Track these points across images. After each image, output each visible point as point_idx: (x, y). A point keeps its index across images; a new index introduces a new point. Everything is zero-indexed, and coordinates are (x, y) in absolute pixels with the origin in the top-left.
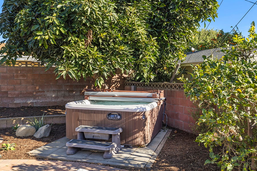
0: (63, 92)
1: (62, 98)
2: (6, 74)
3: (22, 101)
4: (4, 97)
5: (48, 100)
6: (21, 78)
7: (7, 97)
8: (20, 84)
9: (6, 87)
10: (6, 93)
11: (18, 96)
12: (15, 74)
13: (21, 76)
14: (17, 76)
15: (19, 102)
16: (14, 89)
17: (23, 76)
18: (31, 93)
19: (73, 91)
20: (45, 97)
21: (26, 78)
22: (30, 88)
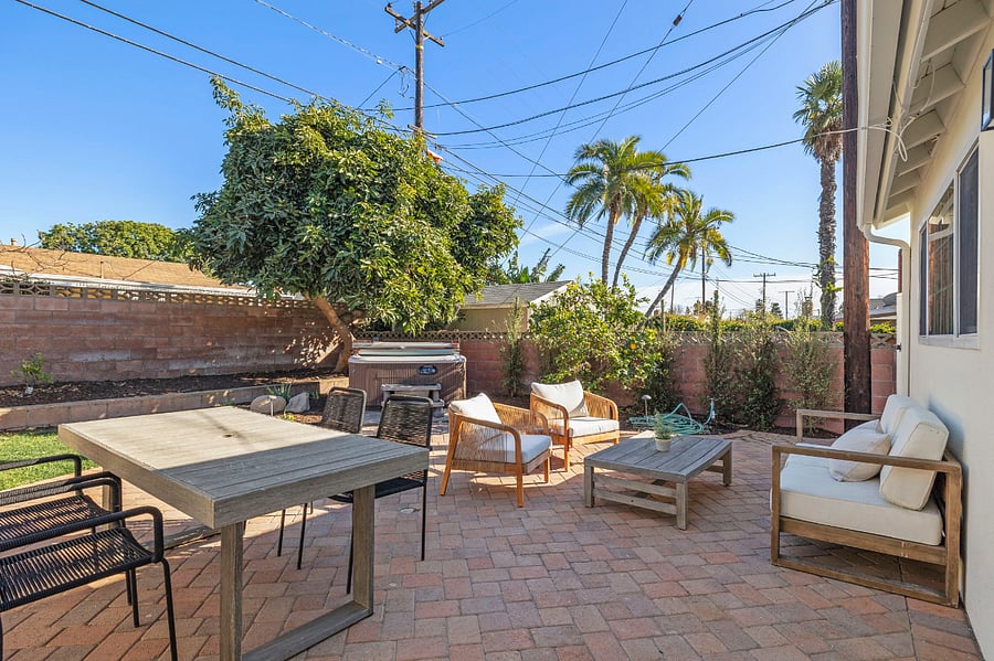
0: (256, 349)
1: (255, 360)
2: (155, 316)
3: (182, 367)
4: (149, 359)
5: (230, 364)
6: (183, 324)
7: (155, 359)
8: (182, 334)
9: (154, 339)
10: (154, 350)
11: (175, 358)
12: (172, 317)
13: (183, 319)
14: (176, 320)
15: (177, 368)
16: (170, 344)
17: (188, 319)
18: (200, 351)
19: (272, 347)
20: (225, 357)
21: (191, 324)
22: (198, 343)
